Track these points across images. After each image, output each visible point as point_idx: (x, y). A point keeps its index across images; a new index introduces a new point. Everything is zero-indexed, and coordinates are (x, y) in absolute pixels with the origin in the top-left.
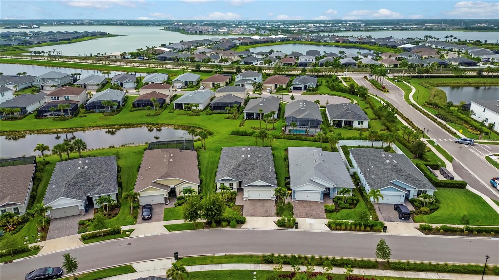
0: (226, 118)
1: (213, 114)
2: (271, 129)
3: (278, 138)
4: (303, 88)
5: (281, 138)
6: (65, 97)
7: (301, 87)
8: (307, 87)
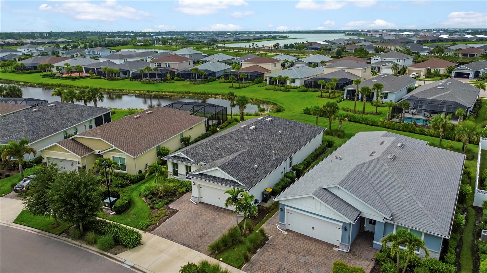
0: (319, 97)
1: (307, 91)
2: (372, 113)
3: (372, 125)
4: (471, 76)
5: (378, 126)
6: (166, 64)
7: (469, 74)
8: (481, 75)
